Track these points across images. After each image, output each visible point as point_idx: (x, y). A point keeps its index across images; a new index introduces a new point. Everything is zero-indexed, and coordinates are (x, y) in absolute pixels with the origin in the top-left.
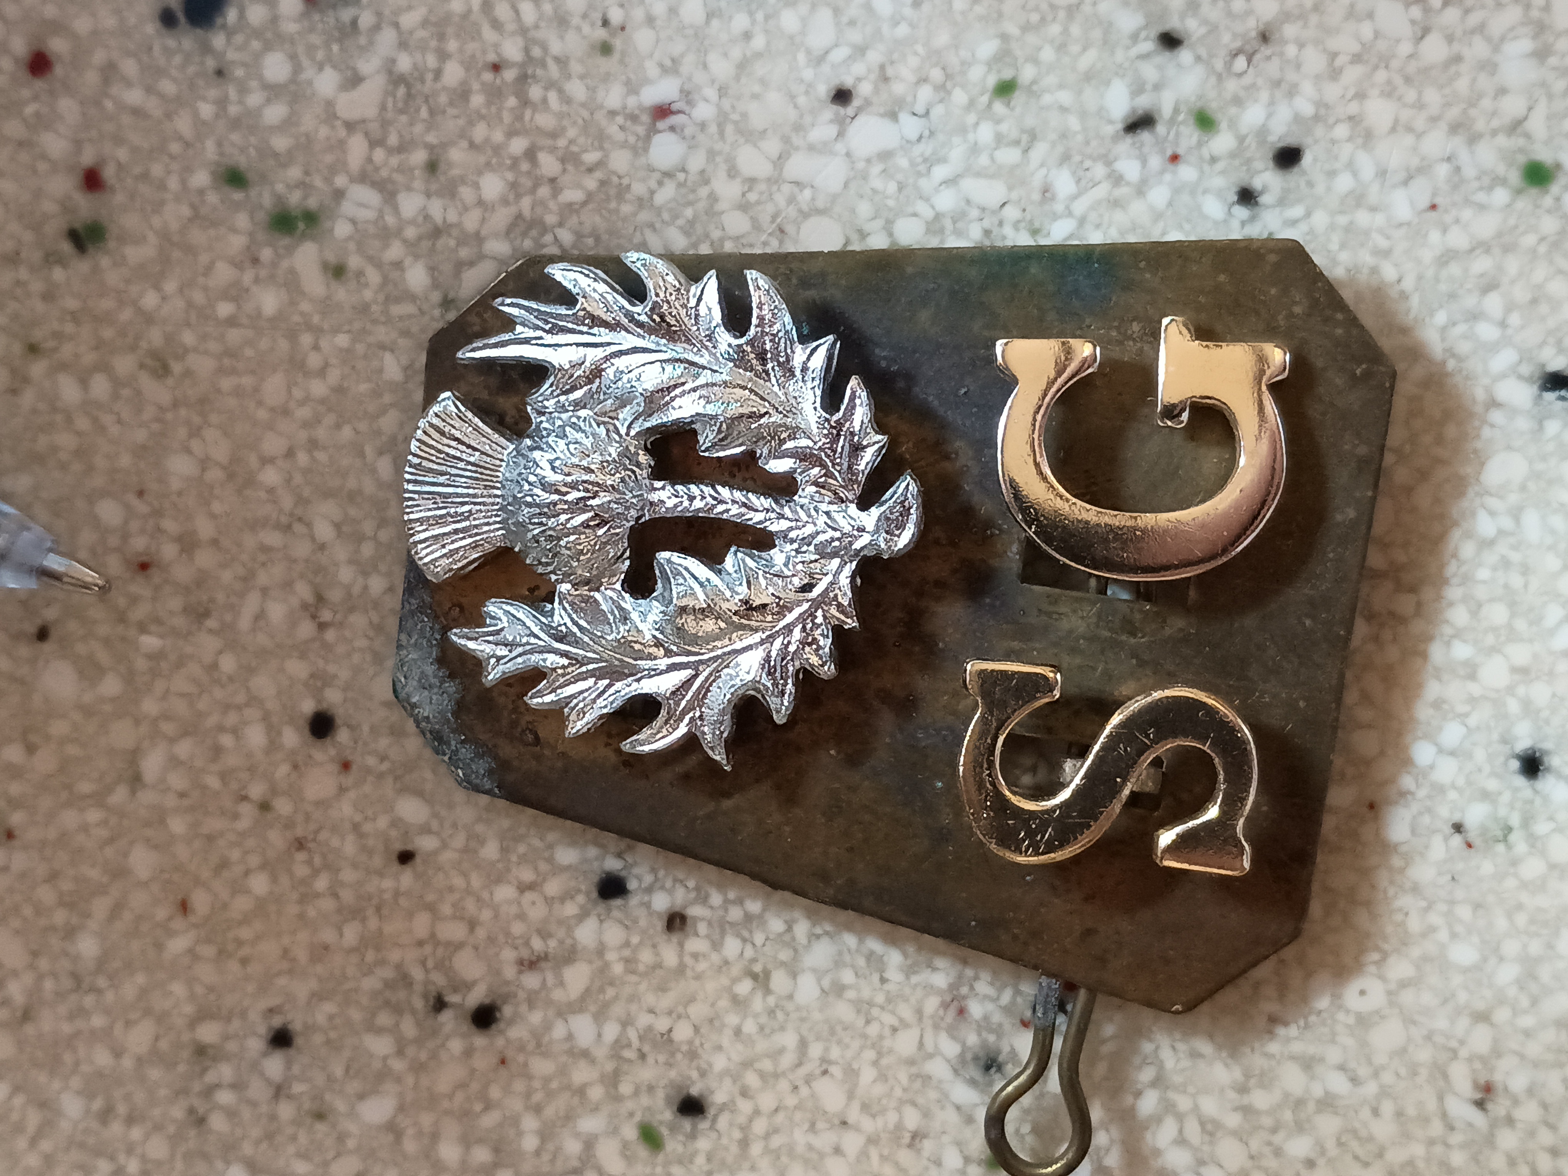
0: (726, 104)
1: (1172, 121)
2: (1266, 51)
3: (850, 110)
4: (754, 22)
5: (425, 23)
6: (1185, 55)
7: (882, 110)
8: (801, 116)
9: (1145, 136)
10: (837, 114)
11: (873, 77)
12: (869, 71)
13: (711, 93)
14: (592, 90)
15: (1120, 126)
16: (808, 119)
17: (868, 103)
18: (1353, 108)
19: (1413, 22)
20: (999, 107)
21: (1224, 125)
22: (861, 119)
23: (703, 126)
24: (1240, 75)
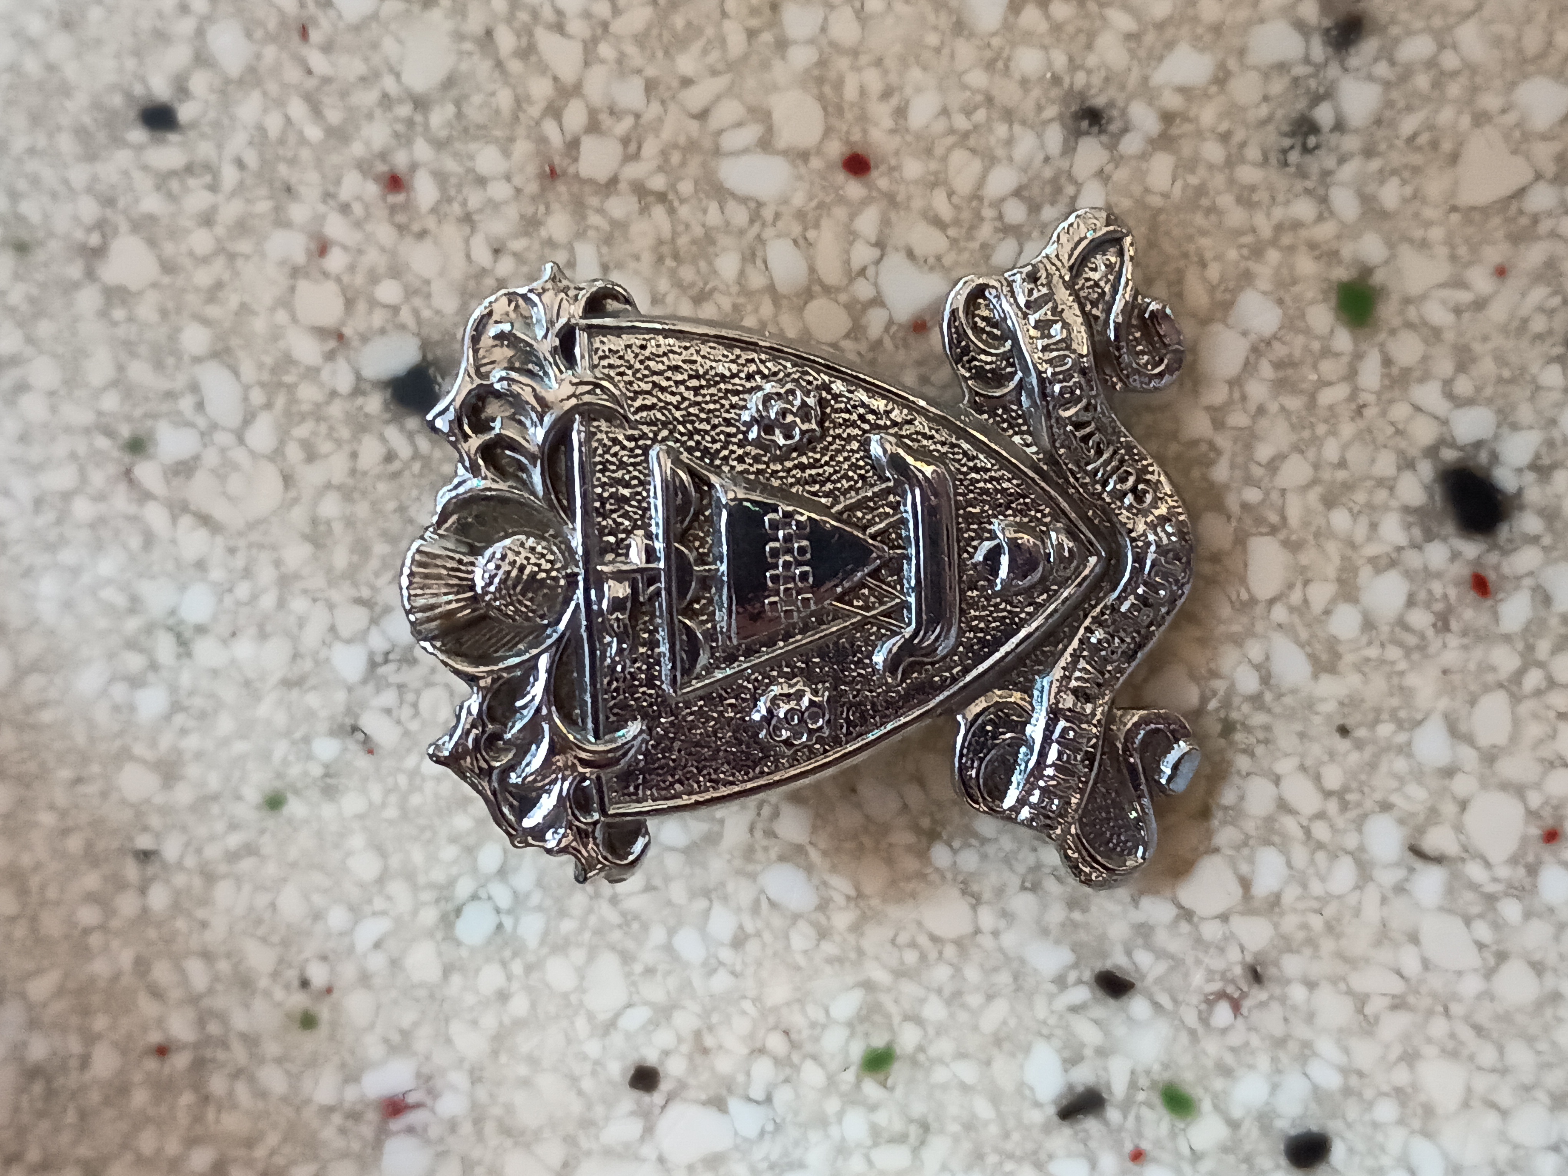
0: (482, 1094)
2: (1259, 995)
3: (657, 1097)
4: (509, 978)
5: (60, 992)
6: (1138, 1006)
7: (703, 1097)
8: (589, 1106)
9: (1090, 1124)
10: (638, 1103)
11: (685, 1048)
12: (680, 1040)
13: (459, 1079)
14: (294, 1078)
15: (1051, 1110)
16: (599, 1111)
17: (682, 1085)
18: (1401, 1076)
19: (1481, 946)
20: (871, 1088)
21: (1206, 1105)
22: (676, 1110)
23: (453, 1126)
24: (1224, 1031)
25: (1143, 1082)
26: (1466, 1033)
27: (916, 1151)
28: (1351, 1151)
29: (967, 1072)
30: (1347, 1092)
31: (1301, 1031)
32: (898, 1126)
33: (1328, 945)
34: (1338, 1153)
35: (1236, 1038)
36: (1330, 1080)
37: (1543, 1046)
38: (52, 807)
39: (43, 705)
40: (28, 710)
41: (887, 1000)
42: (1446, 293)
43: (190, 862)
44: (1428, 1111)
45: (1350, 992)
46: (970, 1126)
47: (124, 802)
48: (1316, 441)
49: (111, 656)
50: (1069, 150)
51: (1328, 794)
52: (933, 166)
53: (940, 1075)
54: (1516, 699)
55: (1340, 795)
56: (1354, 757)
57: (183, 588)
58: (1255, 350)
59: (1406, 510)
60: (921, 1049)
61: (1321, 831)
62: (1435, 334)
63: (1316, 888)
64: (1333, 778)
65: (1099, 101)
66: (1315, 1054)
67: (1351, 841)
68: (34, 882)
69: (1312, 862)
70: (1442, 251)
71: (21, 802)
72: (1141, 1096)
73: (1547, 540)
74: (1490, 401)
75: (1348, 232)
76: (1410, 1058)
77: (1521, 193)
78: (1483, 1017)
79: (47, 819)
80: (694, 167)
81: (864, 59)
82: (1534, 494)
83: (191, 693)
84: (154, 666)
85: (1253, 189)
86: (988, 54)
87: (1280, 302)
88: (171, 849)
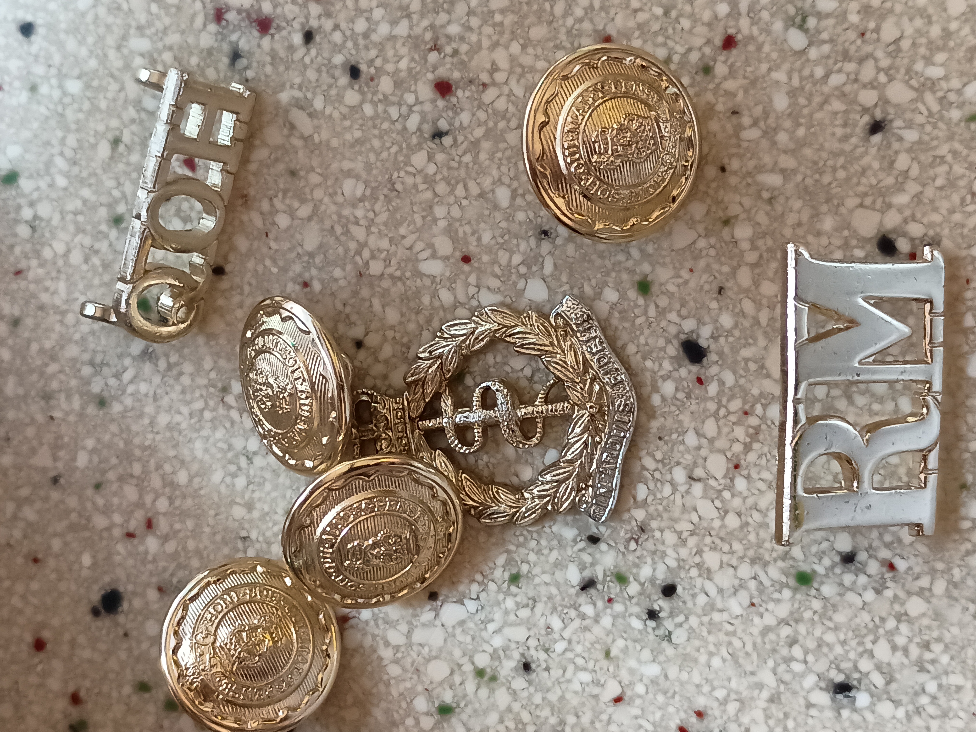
25: (608, 573)
26: (718, 541)
27: (532, 609)
28: (684, 589)
29: (546, 578)
30: (679, 567)
31: (661, 548)
32: (525, 601)
33: (665, 515)
34: (679, 589)
35: (638, 553)
36: (673, 564)
37: (745, 542)
38: (208, 525)
39: (201, 489)
40: (196, 491)
41: (515, 556)
42: (673, 280)
43: (261, 539)
44: (709, 570)
45: (675, 531)
46: (550, 598)
47: (234, 520)
48: (637, 337)
49: (224, 467)
50: (538, 246)
51: (658, 461)
52: (493, 257)
53: (537, 580)
54: (717, 420)
55: (661, 461)
56: (665, 447)
57: (247, 440)
58: (611, 308)
59: (671, 358)
60: (529, 572)
61: (657, 475)
62: (671, 295)
63: (659, 496)
64: (659, 456)
65: (546, 228)
66: (666, 555)
67: (668, 477)
68: (205, 554)
69: (656, 486)
70: (671, 266)
71: (197, 525)
72: (608, 579)
73: (720, 363)
74: (694, 317)
75: (638, 263)
76: (699, 552)
77: (694, 243)
78: (722, 534)
79: (207, 530)
80: (410, 266)
81: (464, 222)
82: (713, 347)
83: (255, 476)
84: (239, 469)
85: (604, 252)
86: (507, 215)
87: (618, 290)
88: (254, 535)
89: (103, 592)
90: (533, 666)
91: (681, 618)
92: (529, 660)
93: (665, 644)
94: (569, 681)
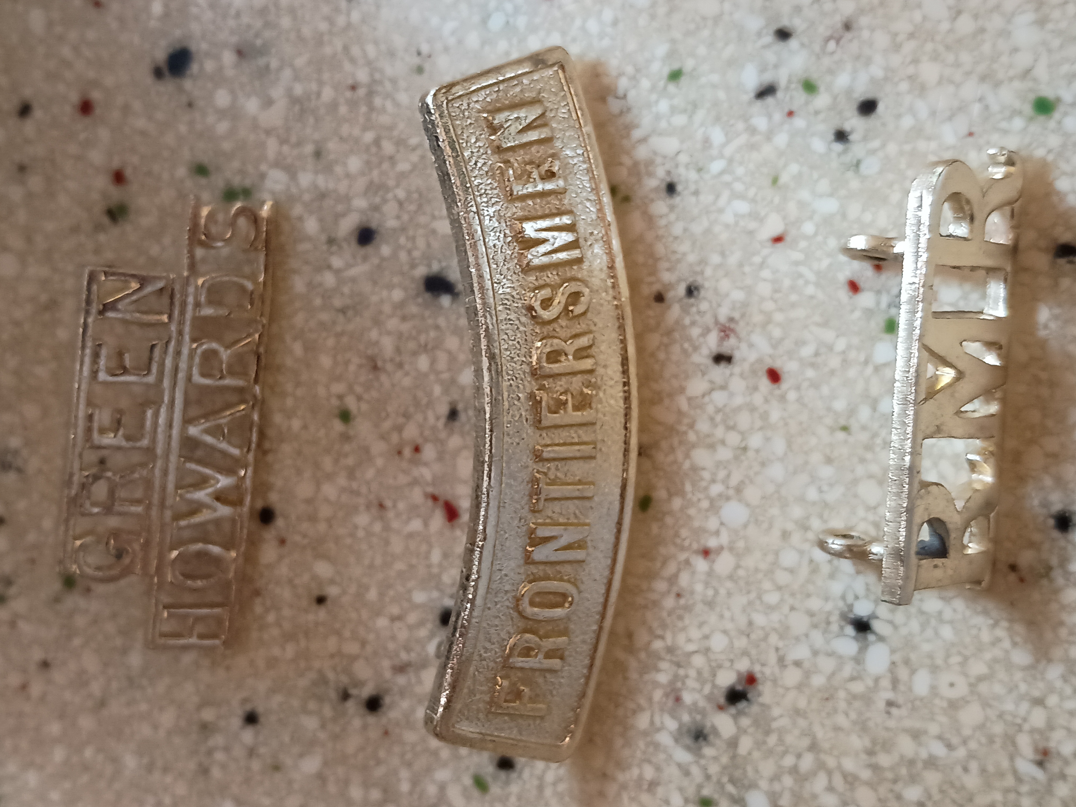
1: (787, 88)
89: (171, 50)
90: (679, 188)
91: (876, 144)
92: (675, 180)
93: (850, 174)
94: (721, 211)
